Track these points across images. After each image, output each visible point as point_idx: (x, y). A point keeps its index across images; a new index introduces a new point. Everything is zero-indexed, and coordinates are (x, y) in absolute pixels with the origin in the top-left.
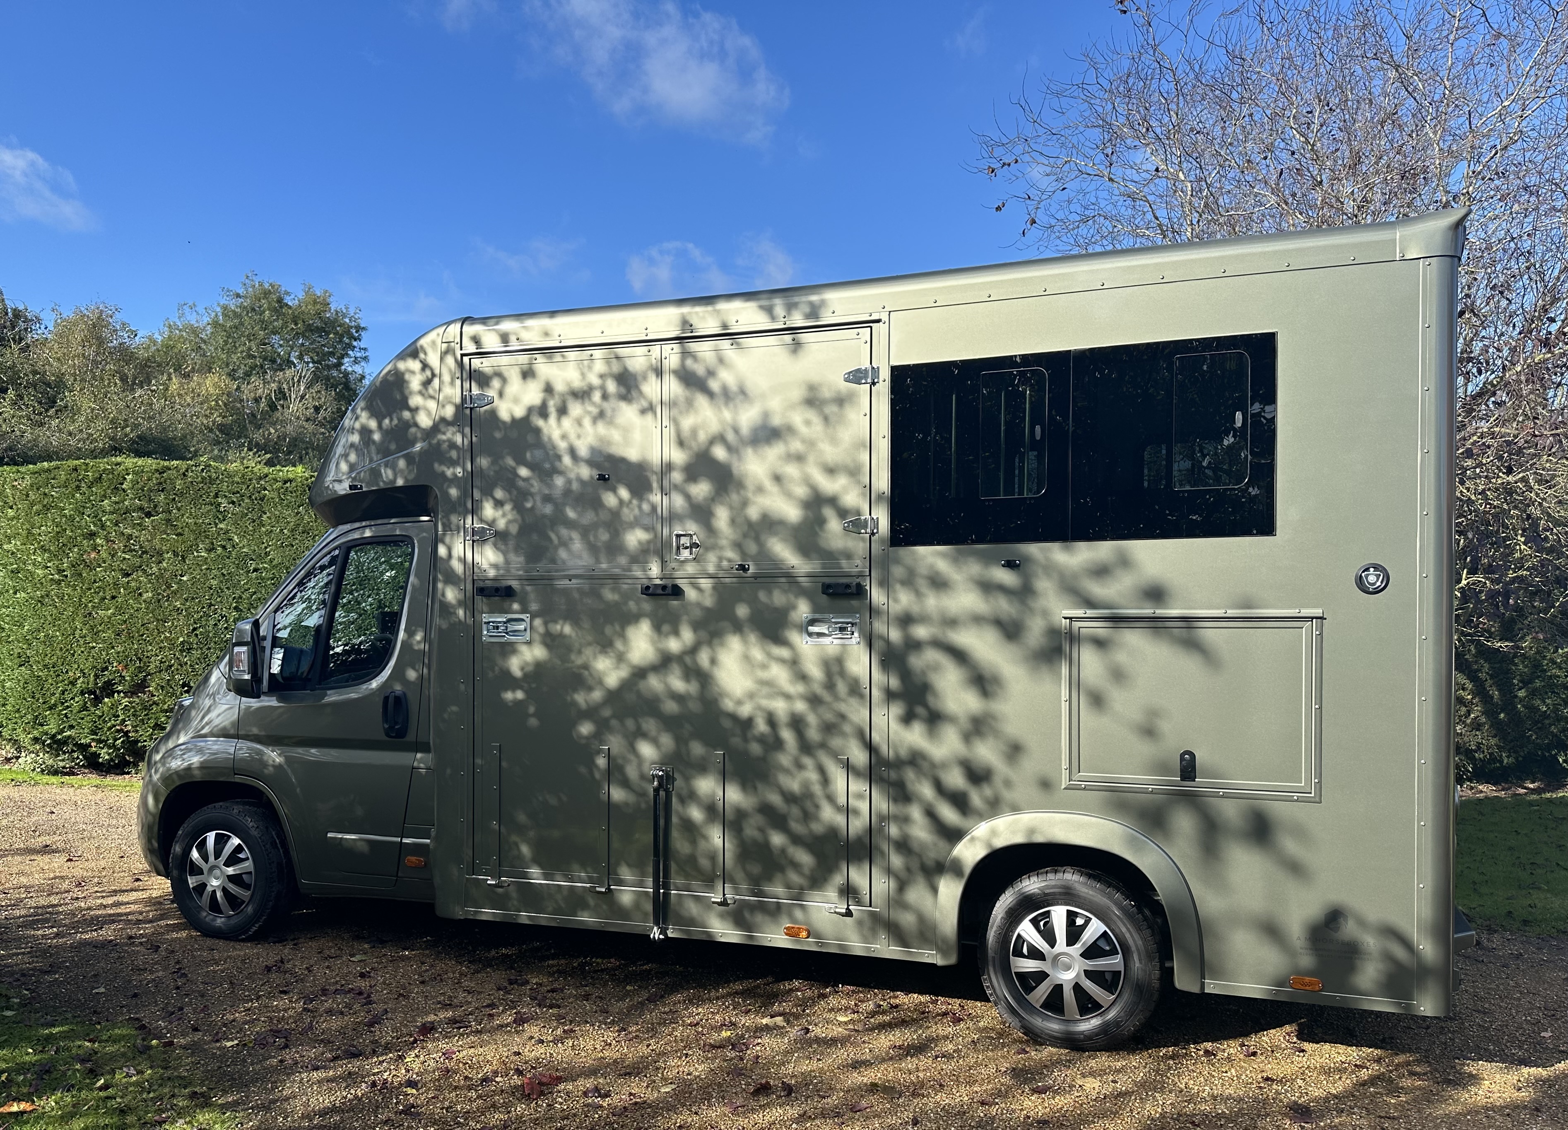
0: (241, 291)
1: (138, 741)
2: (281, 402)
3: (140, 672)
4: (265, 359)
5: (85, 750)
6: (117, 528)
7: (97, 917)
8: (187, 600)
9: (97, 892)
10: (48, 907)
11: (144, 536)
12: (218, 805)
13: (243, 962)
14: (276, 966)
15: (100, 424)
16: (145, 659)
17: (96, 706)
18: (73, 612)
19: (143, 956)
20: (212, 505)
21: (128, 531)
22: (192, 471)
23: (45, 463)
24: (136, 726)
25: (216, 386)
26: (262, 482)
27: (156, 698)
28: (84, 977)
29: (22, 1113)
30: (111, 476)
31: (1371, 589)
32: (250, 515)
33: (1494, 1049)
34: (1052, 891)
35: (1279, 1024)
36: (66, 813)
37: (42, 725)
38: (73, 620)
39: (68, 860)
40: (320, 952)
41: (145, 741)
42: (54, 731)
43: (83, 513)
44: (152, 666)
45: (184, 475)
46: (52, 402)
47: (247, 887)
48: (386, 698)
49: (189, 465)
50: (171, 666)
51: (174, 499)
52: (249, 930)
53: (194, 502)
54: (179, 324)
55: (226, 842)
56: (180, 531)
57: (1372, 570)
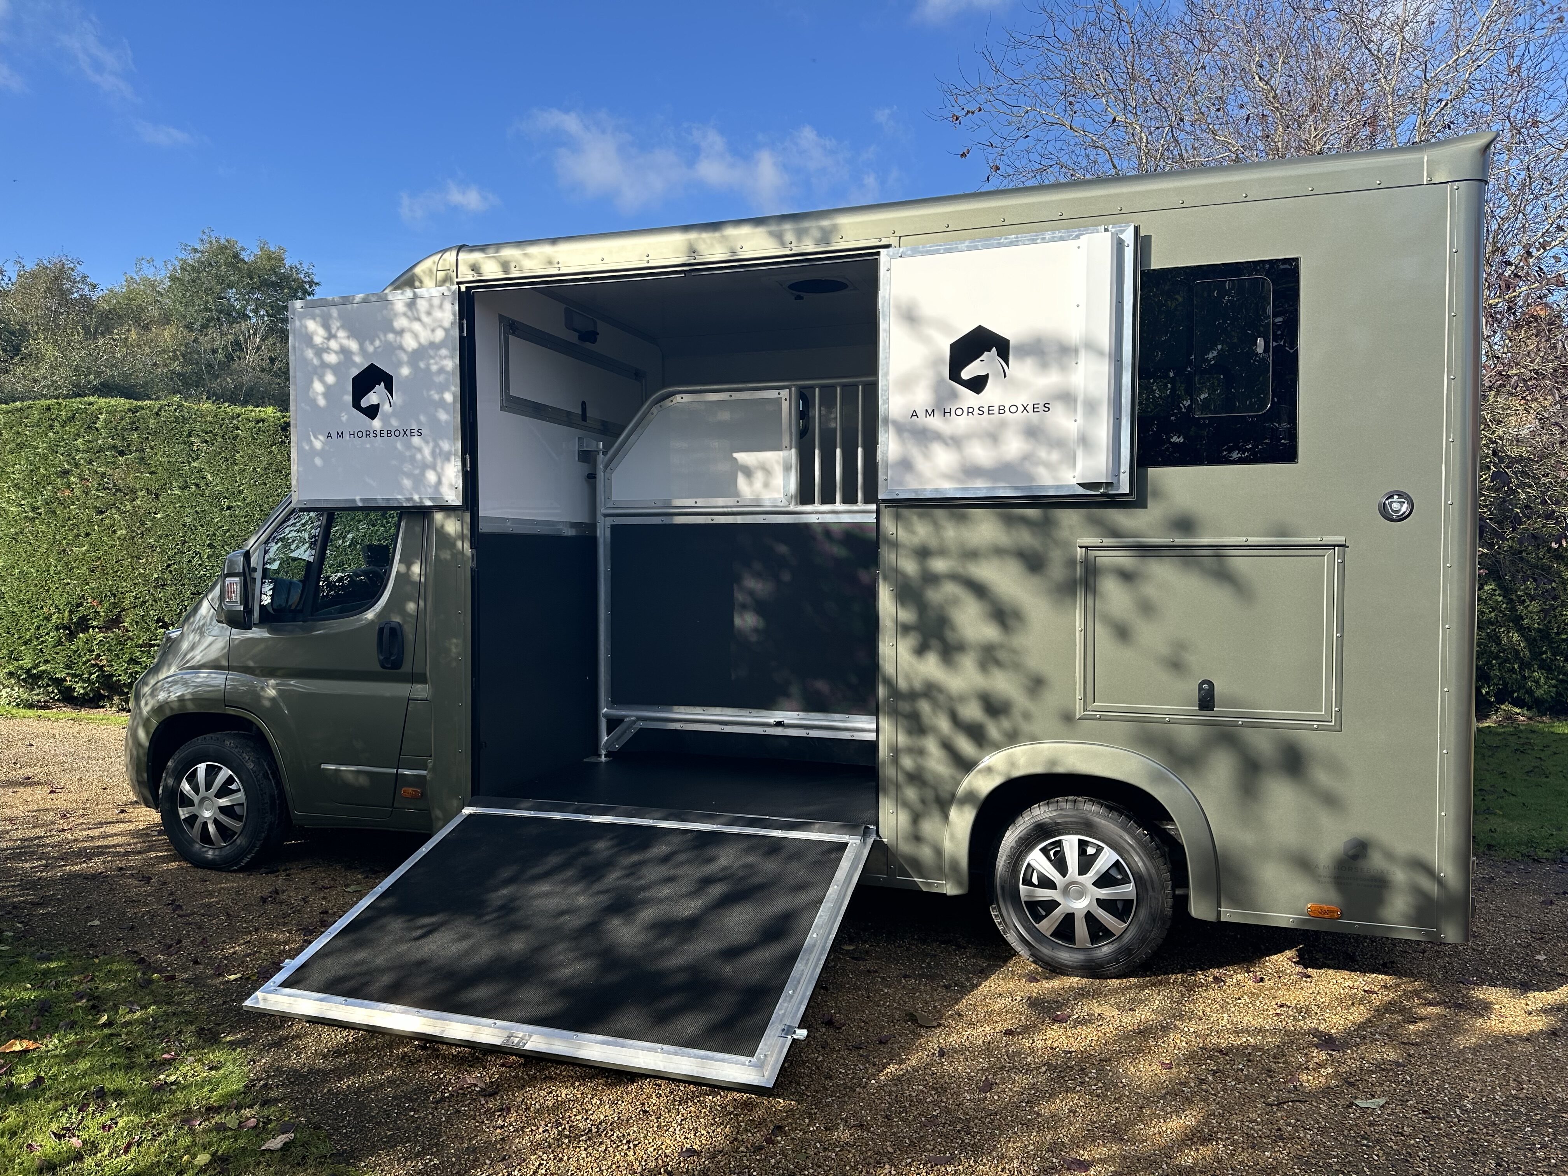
0: (198, 246)
1: (112, 676)
2: (238, 353)
3: (115, 608)
4: (221, 312)
5: (60, 685)
6: (90, 467)
7: (85, 849)
8: (160, 537)
9: (83, 823)
10: (36, 838)
11: (118, 474)
12: (208, 736)
13: (237, 893)
14: (271, 897)
15: (64, 372)
16: (119, 595)
17: (71, 641)
18: (47, 549)
19: (136, 888)
20: (185, 444)
21: (102, 469)
22: (165, 411)
23: (18, 403)
24: (111, 661)
25: (173, 336)
26: (235, 422)
27: (131, 634)
28: (78, 909)
29: (26, 1051)
30: (84, 415)
31: (1395, 516)
32: (223, 454)
33: (1494, 972)
34: (1063, 820)
35: (1280, 951)
36: (45, 744)
37: (18, 660)
38: (48, 557)
39: (51, 792)
40: (314, 883)
41: (120, 675)
42: (30, 665)
43: (57, 452)
44: (127, 602)
45: (157, 414)
46: (17, 350)
47: (239, 818)
48: (381, 630)
49: (162, 405)
50: (145, 602)
51: (148, 438)
52: (241, 861)
53: (167, 441)
54: (136, 277)
55: (217, 774)
56: (153, 469)
57: (1396, 497)
